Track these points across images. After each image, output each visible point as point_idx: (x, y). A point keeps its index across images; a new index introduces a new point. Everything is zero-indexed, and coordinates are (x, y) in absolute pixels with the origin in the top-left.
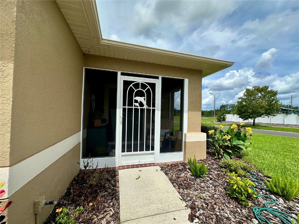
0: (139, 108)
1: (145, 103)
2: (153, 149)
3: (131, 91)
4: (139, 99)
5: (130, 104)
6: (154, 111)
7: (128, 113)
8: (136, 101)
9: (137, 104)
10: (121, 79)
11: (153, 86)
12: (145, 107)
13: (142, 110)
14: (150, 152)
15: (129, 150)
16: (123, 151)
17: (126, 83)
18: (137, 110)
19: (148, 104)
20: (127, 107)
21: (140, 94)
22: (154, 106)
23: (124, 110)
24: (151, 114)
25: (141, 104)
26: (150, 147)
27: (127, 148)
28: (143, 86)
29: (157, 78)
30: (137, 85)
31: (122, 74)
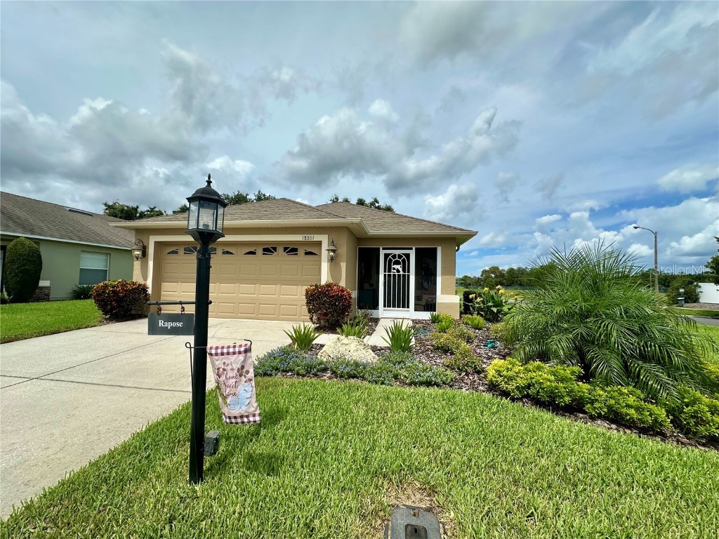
0: (396, 274)
1: (401, 269)
2: (408, 307)
3: (390, 260)
4: (396, 267)
5: (390, 271)
6: (408, 276)
7: (388, 278)
8: (394, 269)
9: (395, 271)
10: (382, 253)
11: (408, 256)
12: (401, 273)
13: (399, 276)
14: (406, 309)
15: (389, 306)
16: (385, 306)
17: (386, 256)
18: (394, 275)
19: (404, 271)
20: (387, 273)
21: (397, 263)
22: (409, 272)
23: (385, 275)
24: (406, 279)
25: (398, 271)
26: (405, 304)
27: (388, 304)
28: (400, 256)
29: (411, 249)
30: (394, 256)
31: (383, 249)
